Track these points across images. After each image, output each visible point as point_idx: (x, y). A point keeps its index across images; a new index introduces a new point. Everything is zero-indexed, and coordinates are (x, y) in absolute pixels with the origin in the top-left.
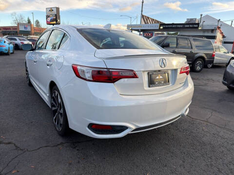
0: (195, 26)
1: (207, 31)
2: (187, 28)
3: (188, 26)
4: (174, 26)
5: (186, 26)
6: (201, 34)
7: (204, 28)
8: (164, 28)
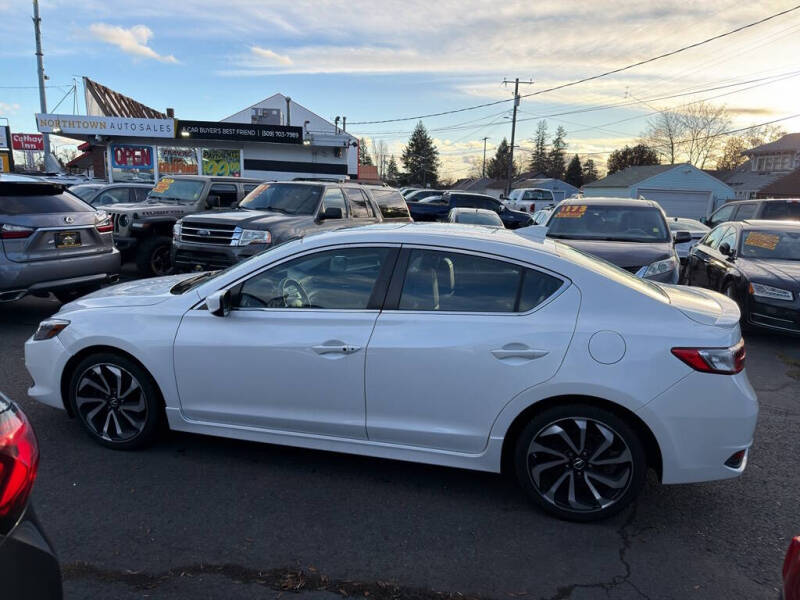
0: (293, 135)
1: (324, 150)
2: (268, 139)
3: (271, 134)
4: (226, 131)
5: (265, 133)
6: (307, 159)
7: (317, 144)
8: (194, 135)
